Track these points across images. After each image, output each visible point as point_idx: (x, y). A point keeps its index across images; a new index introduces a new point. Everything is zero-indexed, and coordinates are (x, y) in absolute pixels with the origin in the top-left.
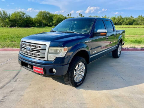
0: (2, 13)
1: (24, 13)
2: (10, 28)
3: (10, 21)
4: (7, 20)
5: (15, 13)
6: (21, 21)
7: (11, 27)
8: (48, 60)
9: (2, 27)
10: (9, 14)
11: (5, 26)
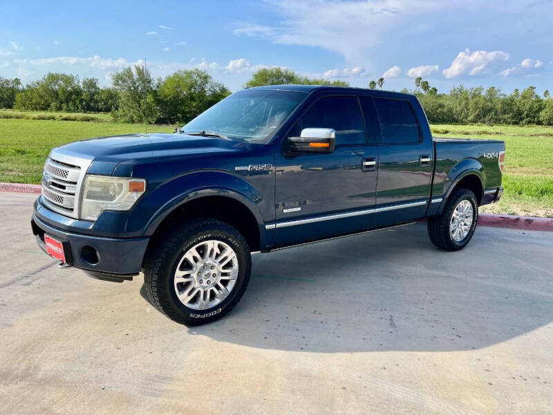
0: (136, 76)
1: (206, 78)
2: (156, 127)
3: (158, 101)
4: (150, 99)
5: (176, 75)
6: (194, 104)
7: (160, 122)
8: (83, 218)
9: (133, 122)
10: (159, 80)
11: (140, 121)
